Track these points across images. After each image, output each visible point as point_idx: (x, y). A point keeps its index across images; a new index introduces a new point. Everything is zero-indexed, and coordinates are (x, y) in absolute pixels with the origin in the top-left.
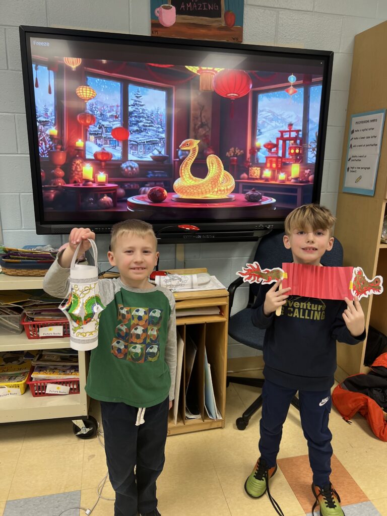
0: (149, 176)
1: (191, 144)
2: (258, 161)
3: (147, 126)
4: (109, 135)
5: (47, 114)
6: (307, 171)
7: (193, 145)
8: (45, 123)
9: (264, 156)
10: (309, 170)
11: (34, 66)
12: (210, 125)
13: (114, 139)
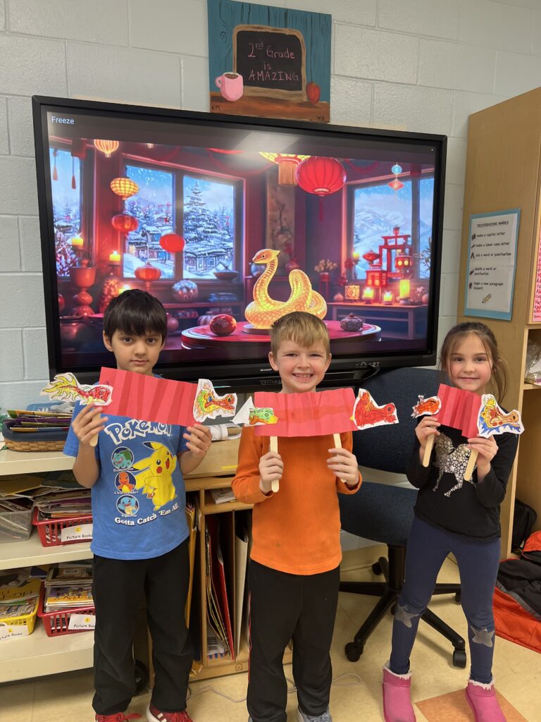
0: (211, 300)
1: (268, 256)
2: (356, 277)
3: (208, 232)
4: (157, 244)
5: (68, 216)
6: (420, 289)
7: (270, 258)
8: (65, 229)
9: (364, 270)
10: (422, 288)
11: (51, 151)
12: (292, 230)
13: (164, 250)
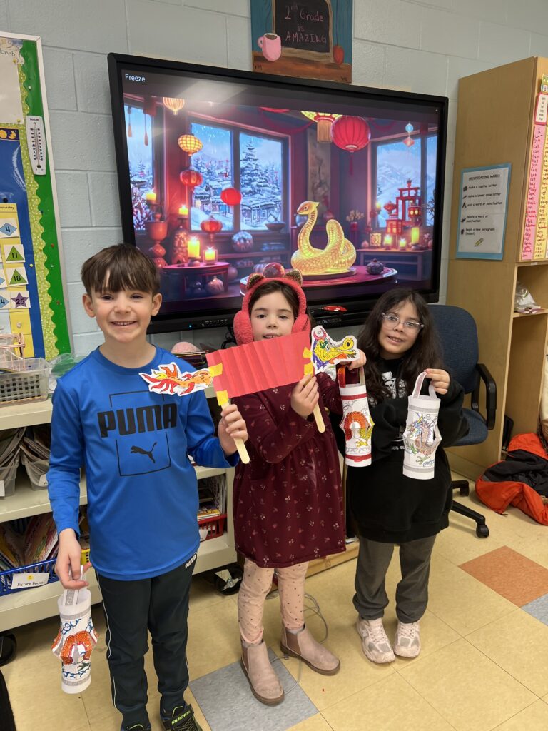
0: (264, 249)
1: (310, 207)
2: (378, 226)
3: (261, 186)
4: (218, 198)
5: (142, 172)
6: (426, 236)
7: (311, 209)
8: (140, 185)
9: (385, 219)
10: (428, 234)
11: (126, 108)
12: (329, 183)
13: (224, 204)
